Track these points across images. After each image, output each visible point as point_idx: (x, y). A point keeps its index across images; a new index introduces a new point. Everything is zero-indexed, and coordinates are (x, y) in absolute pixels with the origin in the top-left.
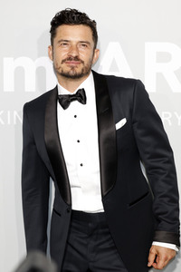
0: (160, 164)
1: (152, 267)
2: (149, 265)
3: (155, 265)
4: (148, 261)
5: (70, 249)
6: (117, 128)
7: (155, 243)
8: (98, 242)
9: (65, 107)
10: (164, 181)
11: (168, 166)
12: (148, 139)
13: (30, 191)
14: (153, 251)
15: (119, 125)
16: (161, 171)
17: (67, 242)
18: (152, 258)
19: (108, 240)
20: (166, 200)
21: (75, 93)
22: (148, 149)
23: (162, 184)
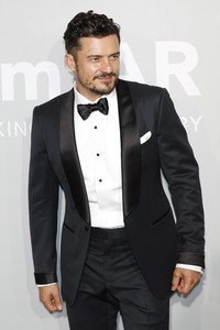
0: (185, 180)
1: (177, 291)
2: (173, 289)
3: (179, 289)
4: (172, 285)
5: (87, 270)
6: (142, 142)
7: (179, 266)
8: (116, 260)
9: (84, 117)
10: (188, 197)
11: (193, 181)
12: (173, 153)
13: (39, 203)
14: (177, 274)
15: (144, 139)
16: (187, 187)
17: (85, 264)
18: (175, 281)
19: (127, 257)
20: (191, 218)
21: (96, 102)
22: (173, 164)
23: (187, 201)
